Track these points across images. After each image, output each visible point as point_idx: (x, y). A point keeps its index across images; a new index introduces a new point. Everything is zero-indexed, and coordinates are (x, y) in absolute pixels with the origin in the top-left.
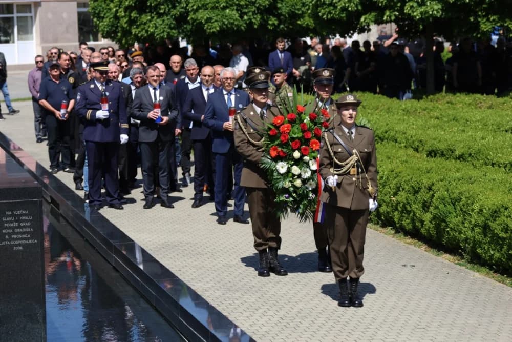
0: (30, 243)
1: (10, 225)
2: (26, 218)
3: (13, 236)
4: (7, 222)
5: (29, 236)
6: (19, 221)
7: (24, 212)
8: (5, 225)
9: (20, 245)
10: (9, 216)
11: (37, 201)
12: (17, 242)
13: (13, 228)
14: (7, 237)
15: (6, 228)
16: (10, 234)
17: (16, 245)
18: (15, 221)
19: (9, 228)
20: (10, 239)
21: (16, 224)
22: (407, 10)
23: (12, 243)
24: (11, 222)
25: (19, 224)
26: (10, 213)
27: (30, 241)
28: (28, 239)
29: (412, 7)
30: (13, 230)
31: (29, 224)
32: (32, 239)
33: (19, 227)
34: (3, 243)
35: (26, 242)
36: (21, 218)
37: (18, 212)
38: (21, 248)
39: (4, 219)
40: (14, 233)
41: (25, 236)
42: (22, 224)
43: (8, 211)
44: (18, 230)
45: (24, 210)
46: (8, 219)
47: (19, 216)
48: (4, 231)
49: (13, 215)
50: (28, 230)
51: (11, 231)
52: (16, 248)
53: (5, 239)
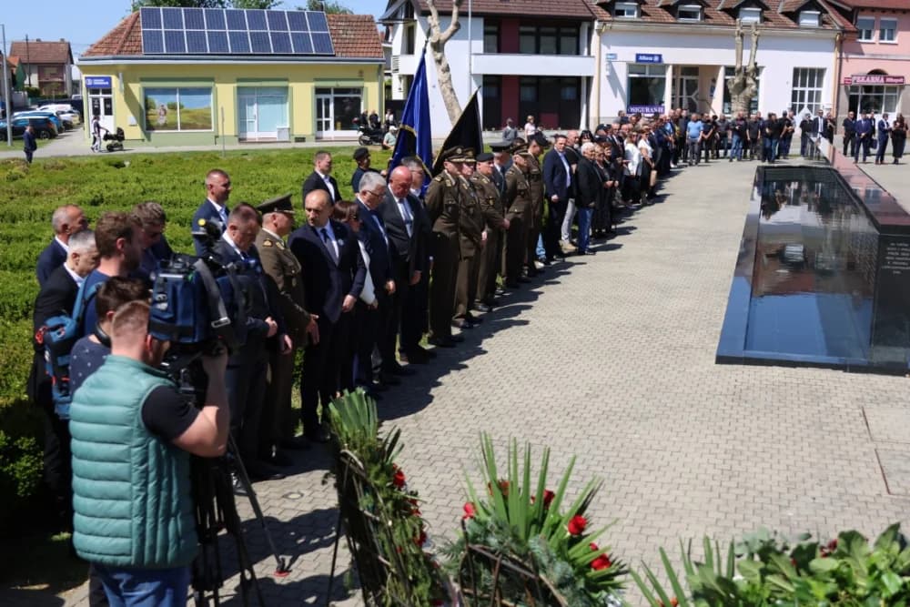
1: (892, 254)
2: (906, 250)
3: (894, 263)
4: (891, 251)
5: (907, 264)
6: (900, 252)
7: (905, 245)
8: (889, 253)
9: (898, 270)
10: (893, 246)
12: (896, 268)
13: (895, 256)
14: (889, 262)
15: (889, 255)
16: (891, 261)
18: (897, 251)
19: (892, 256)
20: (891, 265)
21: (897, 254)
23: (893, 268)
24: (894, 251)
25: (899, 254)
26: (894, 244)
27: (907, 268)
28: (905, 266)
30: (895, 258)
31: (908, 254)
33: (900, 256)
34: (886, 267)
35: (904, 268)
36: (903, 249)
37: (901, 245)
38: (899, 272)
39: (889, 249)
40: (895, 260)
41: (904, 263)
42: (903, 254)
43: (893, 242)
44: (899, 258)
45: (905, 243)
46: (893, 249)
47: (901, 247)
48: (888, 258)
49: (896, 246)
50: (906, 259)
51: (892, 258)
52: (895, 272)
53: (887, 264)
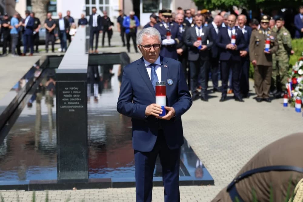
0: (79, 108)
1: (67, 96)
2: (77, 92)
3: (69, 103)
4: (66, 94)
5: (78, 103)
6: (73, 94)
7: (76, 88)
8: (64, 96)
9: (73, 108)
10: (67, 90)
11: (83, 82)
12: (71, 107)
13: (69, 98)
14: (65, 103)
15: (65, 98)
16: (67, 102)
17: (70, 109)
18: (70, 93)
19: (67, 98)
20: (67, 105)
21: (71, 96)
23: (69, 107)
24: (68, 94)
25: (72, 96)
26: (67, 89)
27: (79, 107)
28: (78, 105)
30: (69, 99)
31: (79, 96)
32: (80, 105)
33: (73, 97)
34: (63, 107)
35: (77, 107)
36: (74, 92)
37: (72, 88)
38: (73, 110)
39: (64, 92)
40: (70, 101)
41: (76, 103)
42: (75, 96)
43: (66, 87)
44: (72, 99)
45: (76, 87)
46: (66, 92)
47: (73, 90)
48: (64, 100)
49: (69, 90)
50: (78, 99)
51: (68, 100)
52: (70, 110)
53: (63, 105)
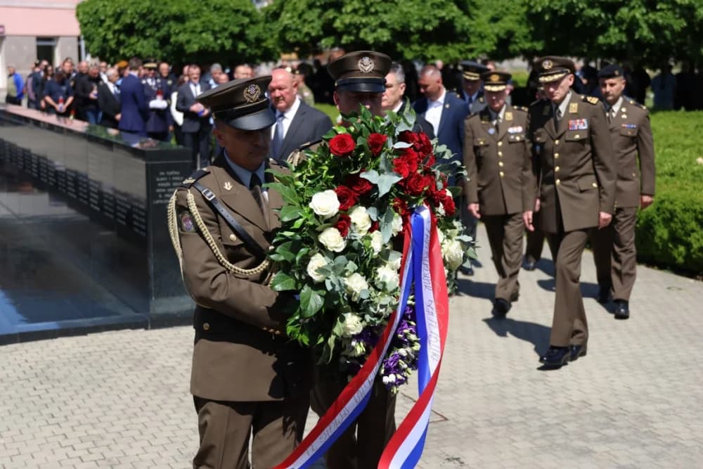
1: (163, 185)
2: (178, 178)
3: (166, 195)
4: (160, 182)
6: (171, 182)
7: (176, 173)
8: (159, 185)
10: (163, 176)
13: (166, 188)
14: (160, 196)
15: (160, 187)
16: (163, 194)
18: (168, 181)
19: (163, 188)
20: (163, 198)
21: (168, 184)
22: (362, 35)
23: (166, 201)
24: (164, 182)
25: (171, 185)
26: (164, 174)
29: (366, 33)
30: (166, 190)
34: (157, 202)
36: (174, 178)
37: (171, 173)
39: (158, 179)
40: (166, 192)
42: (175, 184)
43: (162, 171)
44: (171, 190)
45: (176, 171)
46: (162, 179)
47: (172, 176)
48: (158, 191)
49: (166, 176)
51: (164, 190)
53: (159, 199)
